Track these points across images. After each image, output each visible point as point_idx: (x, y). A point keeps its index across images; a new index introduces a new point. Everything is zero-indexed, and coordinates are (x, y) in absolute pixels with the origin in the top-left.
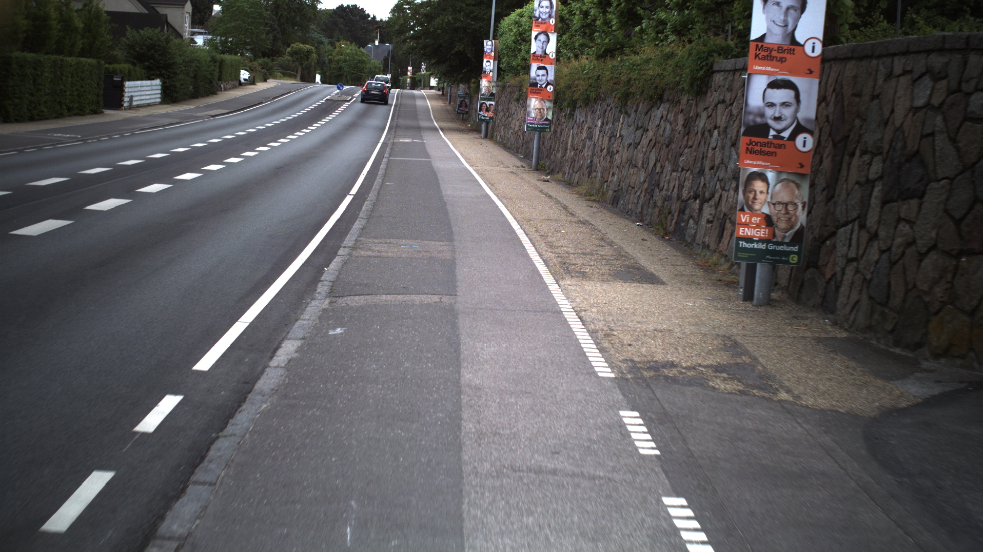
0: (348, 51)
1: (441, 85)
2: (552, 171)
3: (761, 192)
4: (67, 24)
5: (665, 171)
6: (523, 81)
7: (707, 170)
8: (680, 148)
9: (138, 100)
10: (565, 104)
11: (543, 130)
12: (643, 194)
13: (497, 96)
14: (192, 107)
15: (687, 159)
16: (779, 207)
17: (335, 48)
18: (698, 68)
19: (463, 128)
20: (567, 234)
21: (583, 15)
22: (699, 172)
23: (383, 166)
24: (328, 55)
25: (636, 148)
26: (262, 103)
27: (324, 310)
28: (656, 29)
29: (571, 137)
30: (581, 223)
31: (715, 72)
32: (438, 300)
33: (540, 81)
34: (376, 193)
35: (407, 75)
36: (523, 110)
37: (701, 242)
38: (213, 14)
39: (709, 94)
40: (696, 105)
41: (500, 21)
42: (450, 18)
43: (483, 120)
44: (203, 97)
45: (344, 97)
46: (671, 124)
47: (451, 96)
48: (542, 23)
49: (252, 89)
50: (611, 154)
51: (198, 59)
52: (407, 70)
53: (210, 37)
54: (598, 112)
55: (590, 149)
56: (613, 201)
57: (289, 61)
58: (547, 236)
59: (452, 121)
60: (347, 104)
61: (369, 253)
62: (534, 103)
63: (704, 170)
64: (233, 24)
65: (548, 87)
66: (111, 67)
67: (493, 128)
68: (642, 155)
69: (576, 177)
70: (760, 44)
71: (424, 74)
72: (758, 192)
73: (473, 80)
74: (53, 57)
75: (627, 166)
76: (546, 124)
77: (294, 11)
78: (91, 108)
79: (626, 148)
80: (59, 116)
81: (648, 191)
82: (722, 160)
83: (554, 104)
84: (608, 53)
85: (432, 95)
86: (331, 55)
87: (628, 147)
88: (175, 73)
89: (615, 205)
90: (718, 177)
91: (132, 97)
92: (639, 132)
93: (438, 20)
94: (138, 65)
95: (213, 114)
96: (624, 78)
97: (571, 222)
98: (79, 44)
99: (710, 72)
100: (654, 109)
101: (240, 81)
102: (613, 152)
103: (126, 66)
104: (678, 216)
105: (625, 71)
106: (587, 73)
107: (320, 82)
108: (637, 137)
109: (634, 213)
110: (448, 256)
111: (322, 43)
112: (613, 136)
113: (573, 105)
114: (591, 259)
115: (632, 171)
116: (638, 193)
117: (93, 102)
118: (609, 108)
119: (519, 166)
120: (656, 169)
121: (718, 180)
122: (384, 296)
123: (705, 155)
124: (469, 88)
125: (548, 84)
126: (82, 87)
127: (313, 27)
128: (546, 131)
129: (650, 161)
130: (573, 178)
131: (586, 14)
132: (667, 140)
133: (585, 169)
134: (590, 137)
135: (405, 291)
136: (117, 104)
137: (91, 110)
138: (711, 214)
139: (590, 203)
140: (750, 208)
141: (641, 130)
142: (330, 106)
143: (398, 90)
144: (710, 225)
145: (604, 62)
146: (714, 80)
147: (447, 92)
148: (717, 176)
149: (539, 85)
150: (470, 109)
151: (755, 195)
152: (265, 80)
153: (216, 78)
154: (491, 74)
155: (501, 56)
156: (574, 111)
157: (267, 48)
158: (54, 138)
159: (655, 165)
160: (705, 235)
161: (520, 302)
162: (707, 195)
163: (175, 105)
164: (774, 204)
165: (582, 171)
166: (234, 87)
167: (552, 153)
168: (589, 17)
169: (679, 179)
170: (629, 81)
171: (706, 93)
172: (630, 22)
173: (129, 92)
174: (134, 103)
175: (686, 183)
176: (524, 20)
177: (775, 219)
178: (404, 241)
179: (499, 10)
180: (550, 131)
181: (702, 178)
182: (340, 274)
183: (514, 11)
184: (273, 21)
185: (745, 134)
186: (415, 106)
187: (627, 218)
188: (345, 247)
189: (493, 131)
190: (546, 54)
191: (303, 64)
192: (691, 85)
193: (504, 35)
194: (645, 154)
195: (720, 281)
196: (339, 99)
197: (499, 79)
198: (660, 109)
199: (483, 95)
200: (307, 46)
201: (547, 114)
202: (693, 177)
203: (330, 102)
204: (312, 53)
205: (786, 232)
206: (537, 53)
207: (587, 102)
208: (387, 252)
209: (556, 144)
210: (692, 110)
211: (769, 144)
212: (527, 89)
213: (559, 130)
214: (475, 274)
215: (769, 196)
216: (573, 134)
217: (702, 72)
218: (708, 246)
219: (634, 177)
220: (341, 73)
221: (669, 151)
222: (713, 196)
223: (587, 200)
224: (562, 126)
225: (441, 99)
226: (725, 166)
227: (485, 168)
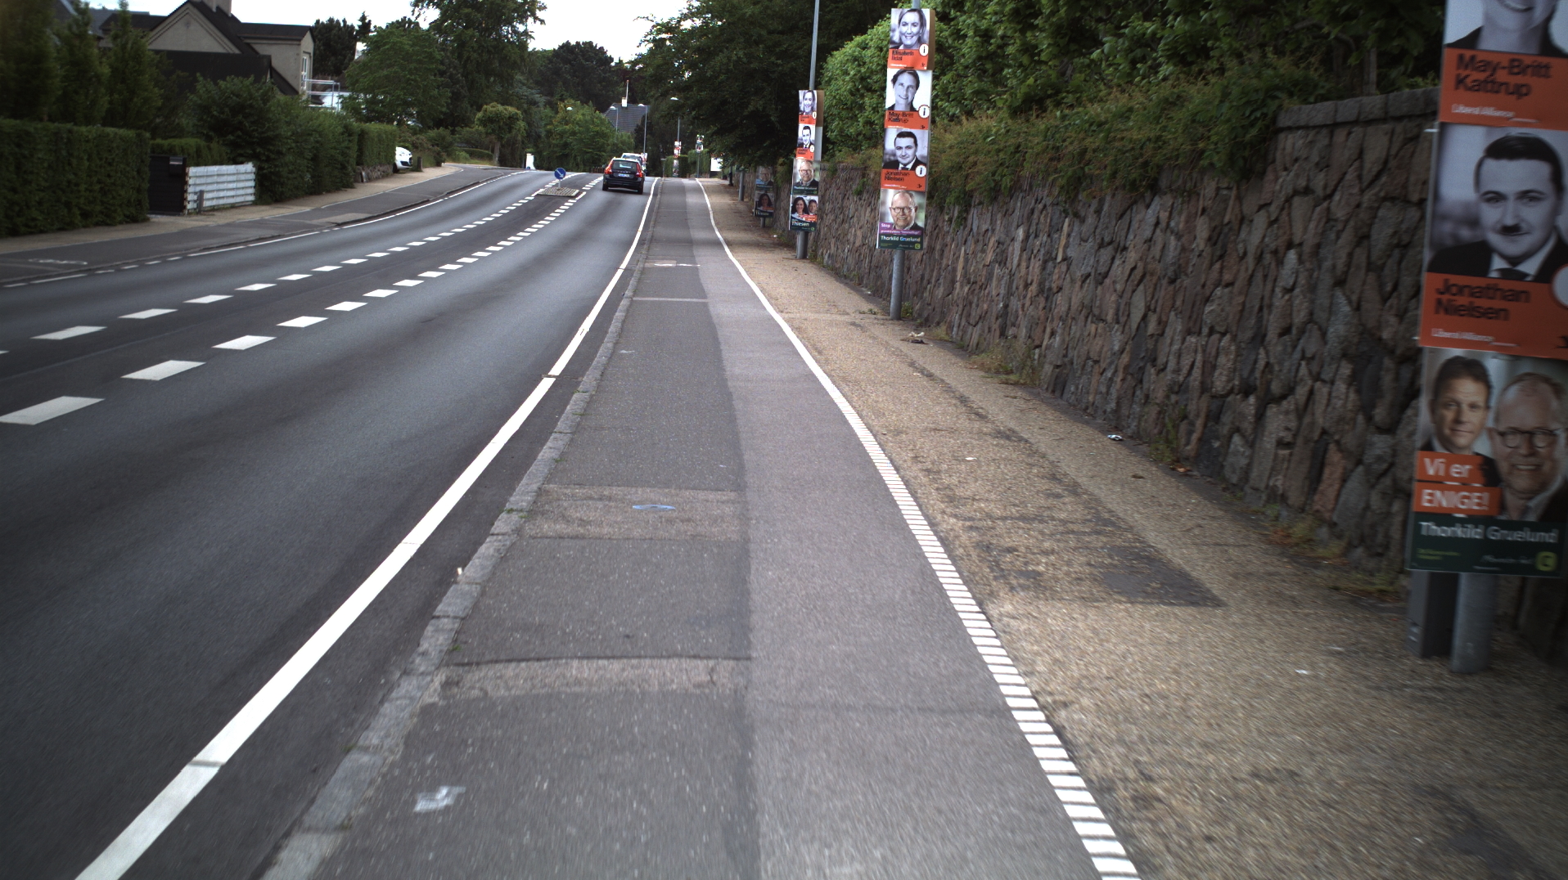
0: (579, 117)
1: (728, 170)
2: (927, 320)
3: (1473, 406)
4: (79, 67)
5: (1169, 332)
6: (869, 159)
7: (1272, 334)
8: (1203, 286)
9: (213, 199)
10: (950, 199)
11: (908, 246)
12: (1120, 375)
13: (821, 186)
14: (308, 209)
15: (1222, 310)
16: (1514, 441)
17: (557, 112)
18: (1246, 122)
19: (764, 240)
20: (980, 466)
21: (980, 36)
22: (1253, 339)
23: (619, 315)
24: (546, 125)
25: (1101, 283)
26: (428, 201)
27: (427, 712)
28: (1131, 56)
29: (961, 260)
30: (1002, 437)
31: (1282, 130)
32: (705, 678)
33: (903, 157)
34: (597, 374)
35: (673, 153)
36: (869, 209)
37: (1262, 486)
38: (356, 57)
39: (1270, 176)
40: (1239, 198)
41: (827, 57)
42: (741, 54)
43: (800, 228)
44: (329, 192)
45: (566, 191)
46: (1179, 237)
47: (743, 187)
48: (905, 53)
49: (414, 178)
50: (1047, 293)
51: (321, 129)
52: (673, 147)
53: (346, 94)
54: (1017, 213)
55: (1003, 282)
56: (1055, 384)
57: (480, 134)
58: (939, 472)
59: (747, 229)
60: (570, 203)
61: (561, 527)
62: (892, 197)
63: (1265, 336)
64: (385, 72)
65: (918, 169)
66: (166, 143)
67: (816, 241)
68: (1113, 298)
69: (974, 335)
70: (1468, 53)
71: (701, 152)
72: (1465, 407)
73: (781, 160)
74: (53, 126)
75: (1082, 317)
76: (914, 236)
77: (489, 52)
78: (127, 213)
79: (1078, 284)
80: (67, 226)
81: (1131, 371)
82: (1311, 314)
83: (928, 199)
84: (1031, 104)
85: (713, 186)
86: (551, 123)
87: (1083, 282)
88: (279, 153)
89: (1058, 393)
90: (1303, 351)
91: (201, 193)
92: (1106, 254)
93: (720, 58)
94: (216, 139)
95: (340, 222)
96: (1072, 148)
97: (980, 432)
98: (104, 102)
99: (1272, 131)
100: (1140, 207)
101: (395, 165)
102: (1050, 289)
103: (191, 142)
104: (1205, 426)
105: (1074, 135)
106: (993, 142)
107: (533, 167)
108: (1102, 261)
109: (1100, 412)
110: (732, 531)
111: (535, 103)
112: (1049, 258)
113: (966, 201)
114: (1042, 533)
115: (1093, 328)
116: (1109, 374)
117: (129, 201)
118: (1040, 206)
119: (866, 310)
120: (1146, 326)
121: (1303, 358)
122: (575, 663)
123: (1266, 301)
124: (774, 173)
125: (918, 163)
126: (109, 176)
127: (519, 77)
128: (914, 249)
129: (1133, 310)
130: (968, 336)
131: (986, 35)
132: (1172, 268)
133: (993, 320)
134: (1002, 259)
135: (628, 648)
136: (176, 205)
137: (127, 217)
138: (1287, 429)
139: (1012, 392)
140: (1447, 443)
141: (1110, 247)
142: (543, 205)
143: (657, 178)
144: (1287, 452)
145: (1027, 121)
146: (1281, 146)
147: (738, 181)
148: (1299, 348)
149: (901, 166)
150: (775, 209)
151: (1459, 412)
152: (438, 164)
153: (353, 161)
154: (812, 149)
155: (829, 119)
156: (967, 211)
157: (442, 112)
158: (41, 267)
159: (1144, 318)
160: (1273, 471)
161: (903, 679)
162: (1276, 388)
163: (279, 205)
164: (1502, 434)
165: (986, 324)
166: (385, 176)
167: (926, 288)
168: (992, 41)
169: (1204, 351)
170: (1084, 151)
171: (1263, 173)
172: (1073, 47)
173: (195, 185)
174: (206, 204)
175: (1222, 360)
176: (869, 53)
177: (1503, 467)
178: (640, 491)
179: (825, 41)
180: (922, 248)
181: (1262, 351)
182: (483, 593)
183: (852, 40)
184: (455, 68)
185: (1434, 267)
186: (684, 206)
187: (1087, 423)
188: (510, 511)
189: (817, 247)
190: (912, 109)
191: (502, 138)
192: (1231, 158)
193: (833, 82)
194: (1121, 297)
195: (1336, 589)
196: (558, 193)
197: (826, 157)
198: (1153, 206)
199: (798, 184)
200: (510, 109)
201: (917, 217)
202: (1238, 348)
203: (542, 199)
204: (518, 120)
205: (1530, 499)
206: (897, 109)
207: (995, 194)
208: (600, 525)
209: (932, 271)
210: (1229, 209)
211: (1490, 291)
212: (878, 174)
213: (938, 247)
214: (793, 585)
215: (1491, 415)
216: (966, 254)
217: (1254, 132)
218: (1283, 498)
219: (1099, 341)
220: (567, 151)
221: (1175, 293)
222: (1290, 391)
223: (1003, 383)
224: (943, 239)
225: (728, 192)
226: (1320, 328)
227: (804, 315)
